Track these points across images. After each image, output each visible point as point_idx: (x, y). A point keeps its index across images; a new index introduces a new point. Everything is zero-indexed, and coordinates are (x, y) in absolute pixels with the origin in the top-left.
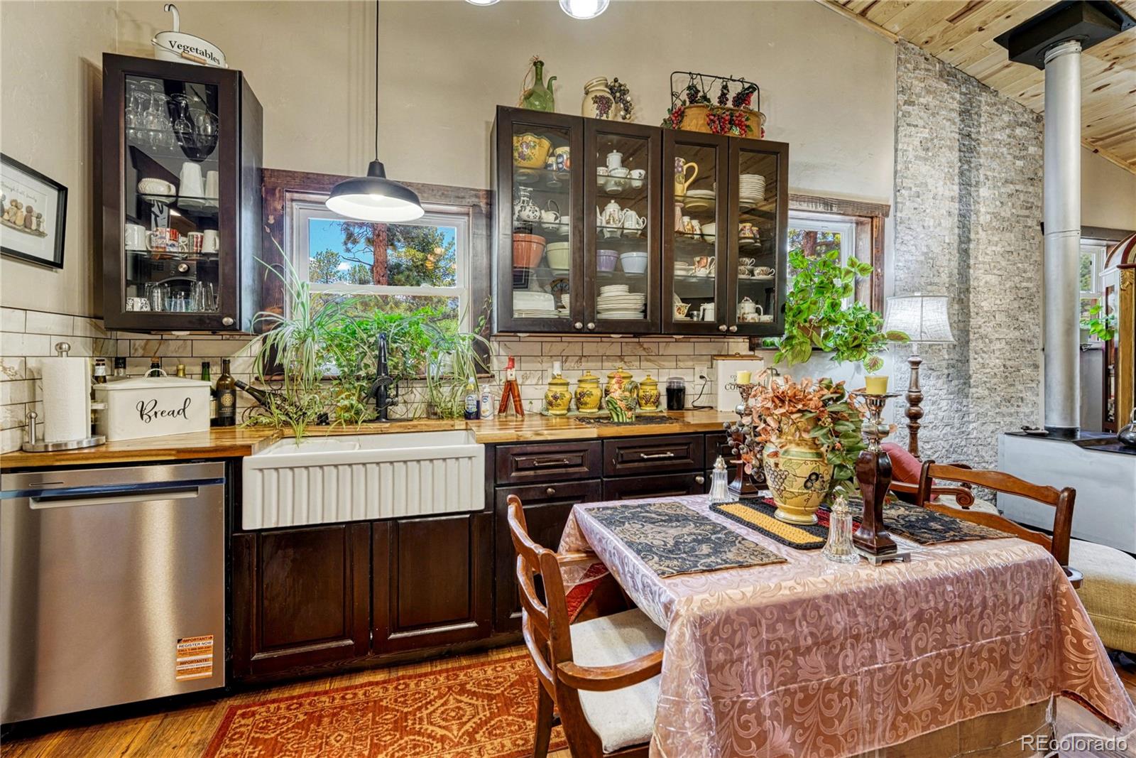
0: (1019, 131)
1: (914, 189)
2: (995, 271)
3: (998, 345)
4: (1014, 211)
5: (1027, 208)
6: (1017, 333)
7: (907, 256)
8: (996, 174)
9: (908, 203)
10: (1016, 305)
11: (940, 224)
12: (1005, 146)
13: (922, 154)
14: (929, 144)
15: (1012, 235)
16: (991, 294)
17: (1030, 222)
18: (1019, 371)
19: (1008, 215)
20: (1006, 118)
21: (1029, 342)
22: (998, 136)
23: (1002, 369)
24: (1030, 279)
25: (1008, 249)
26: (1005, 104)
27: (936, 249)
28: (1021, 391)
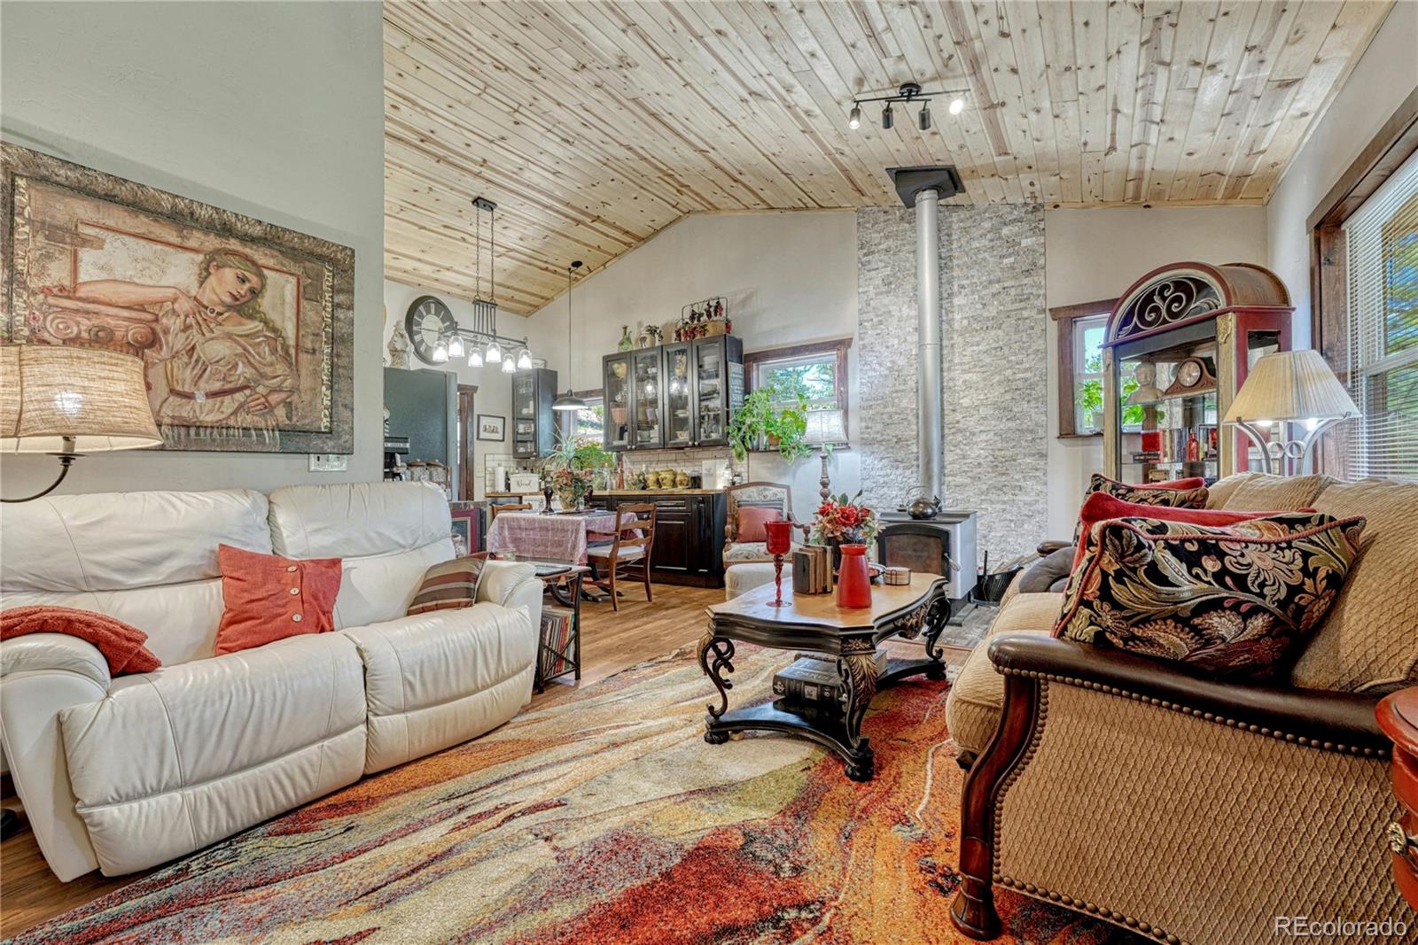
0: (1005, 231)
1: (875, 320)
2: (977, 369)
3: (983, 437)
4: (1002, 308)
5: (1021, 301)
6: (1012, 425)
7: (870, 374)
8: (975, 280)
9: (870, 332)
10: (1008, 396)
11: (905, 341)
12: (985, 251)
13: (884, 289)
14: (891, 279)
15: (1000, 332)
16: (973, 390)
17: (1025, 314)
18: (1015, 460)
19: (994, 313)
20: (987, 225)
21: (1032, 431)
22: (976, 244)
23: (991, 458)
24: (1026, 370)
25: (995, 345)
26: (985, 212)
27: (902, 362)
28: (1018, 480)
